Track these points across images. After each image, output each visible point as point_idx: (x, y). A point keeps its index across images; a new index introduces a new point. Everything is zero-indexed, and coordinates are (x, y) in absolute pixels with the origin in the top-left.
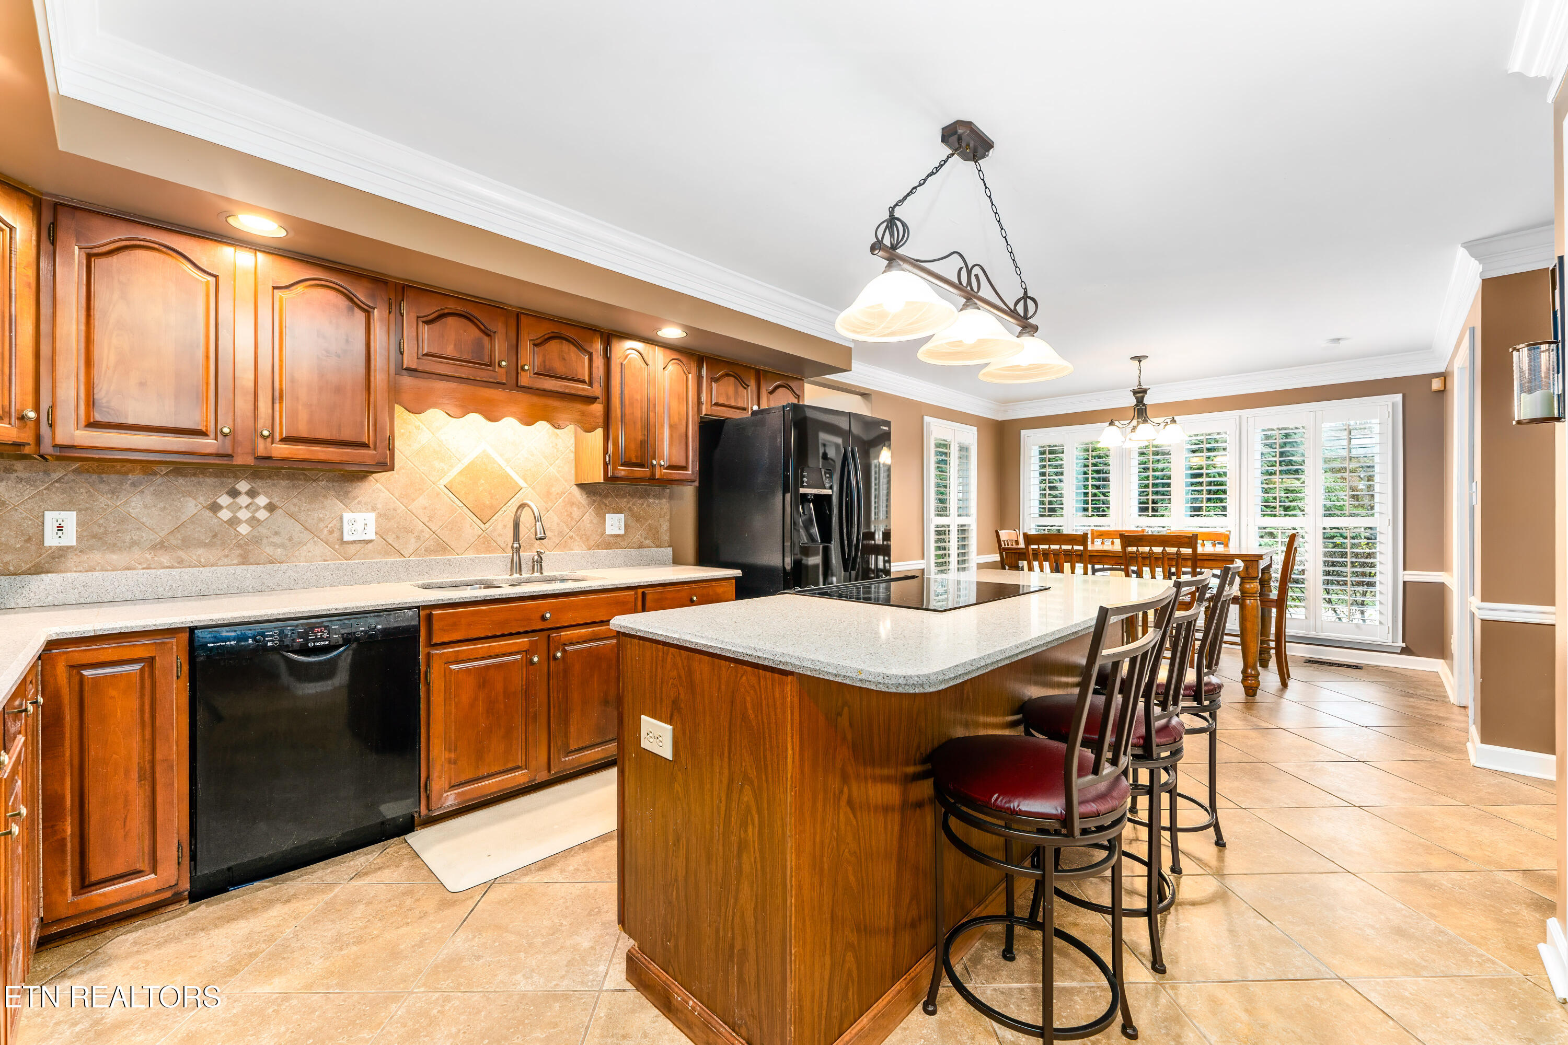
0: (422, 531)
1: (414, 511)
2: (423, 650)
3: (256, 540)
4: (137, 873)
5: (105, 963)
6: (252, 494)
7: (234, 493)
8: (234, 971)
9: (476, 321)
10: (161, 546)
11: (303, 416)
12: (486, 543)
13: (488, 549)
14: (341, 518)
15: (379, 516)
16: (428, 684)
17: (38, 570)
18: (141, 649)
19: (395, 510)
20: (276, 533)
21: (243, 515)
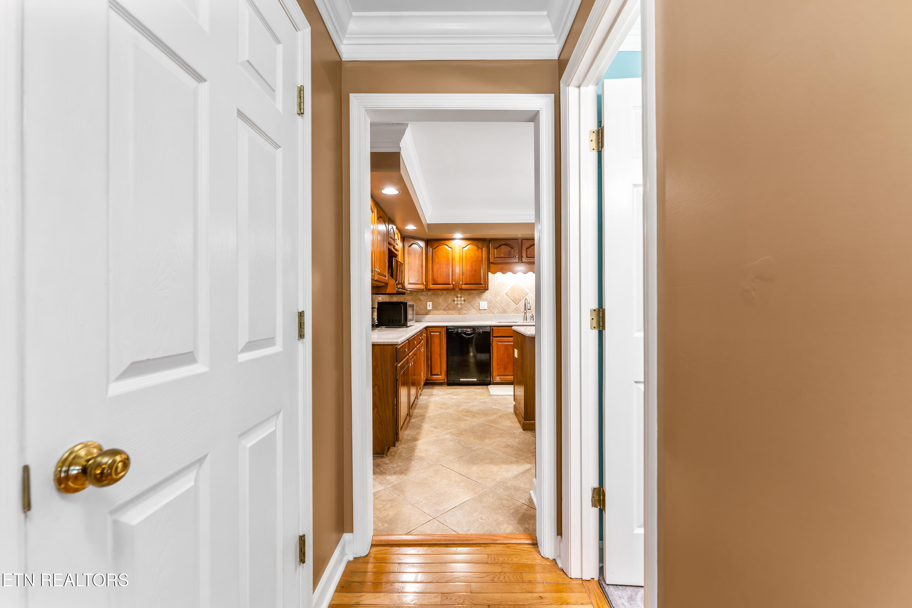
0: (499, 307)
1: (497, 301)
2: (491, 338)
3: (461, 309)
4: (438, 375)
5: (434, 389)
6: (461, 297)
7: (457, 297)
8: (451, 394)
9: (510, 246)
10: (445, 310)
11: (468, 278)
12: (517, 311)
13: (518, 313)
14: (479, 303)
15: (488, 302)
16: (492, 347)
17: (427, 314)
18: (439, 330)
19: (492, 301)
20: (466, 307)
21: (459, 302)
